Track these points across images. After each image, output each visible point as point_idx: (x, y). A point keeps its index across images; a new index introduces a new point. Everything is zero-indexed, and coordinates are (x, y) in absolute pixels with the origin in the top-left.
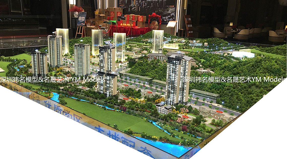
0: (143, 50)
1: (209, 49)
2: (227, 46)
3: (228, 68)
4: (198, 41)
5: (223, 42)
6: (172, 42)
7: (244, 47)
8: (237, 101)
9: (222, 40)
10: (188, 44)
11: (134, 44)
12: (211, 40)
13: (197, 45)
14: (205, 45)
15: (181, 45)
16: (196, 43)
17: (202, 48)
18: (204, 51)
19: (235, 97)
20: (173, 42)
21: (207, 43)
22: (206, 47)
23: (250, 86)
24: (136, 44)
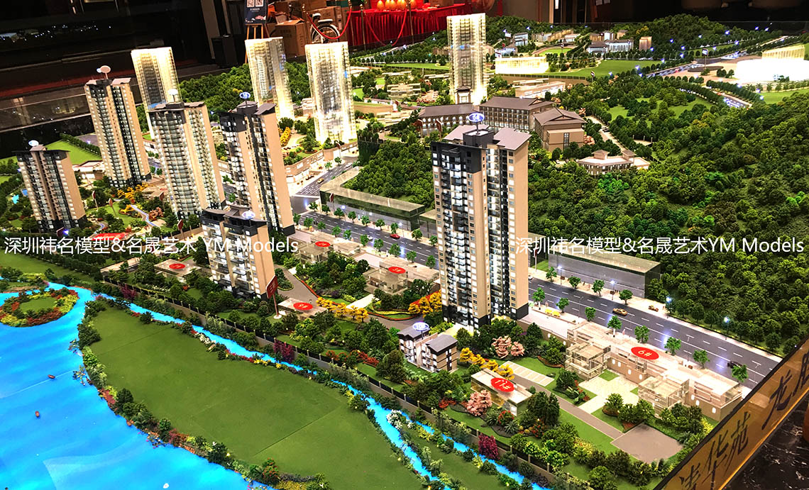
0: (424, 90)
1: (655, 60)
2: (722, 42)
3: (704, 142)
4: (620, 34)
5: (706, 28)
6: (530, 49)
7: (782, 39)
8: (727, 286)
9: (704, 21)
10: (584, 47)
11: (402, 69)
12: (664, 27)
13: (614, 47)
14: (643, 45)
15: (559, 56)
16: (613, 41)
17: (630, 58)
18: (634, 70)
19: (722, 271)
20: (534, 48)
21: (650, 39)
22: (646, 54)
23: (786, 217)
24: (410, 68)
